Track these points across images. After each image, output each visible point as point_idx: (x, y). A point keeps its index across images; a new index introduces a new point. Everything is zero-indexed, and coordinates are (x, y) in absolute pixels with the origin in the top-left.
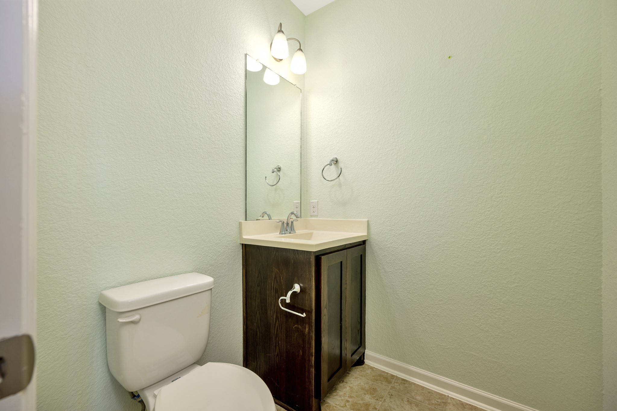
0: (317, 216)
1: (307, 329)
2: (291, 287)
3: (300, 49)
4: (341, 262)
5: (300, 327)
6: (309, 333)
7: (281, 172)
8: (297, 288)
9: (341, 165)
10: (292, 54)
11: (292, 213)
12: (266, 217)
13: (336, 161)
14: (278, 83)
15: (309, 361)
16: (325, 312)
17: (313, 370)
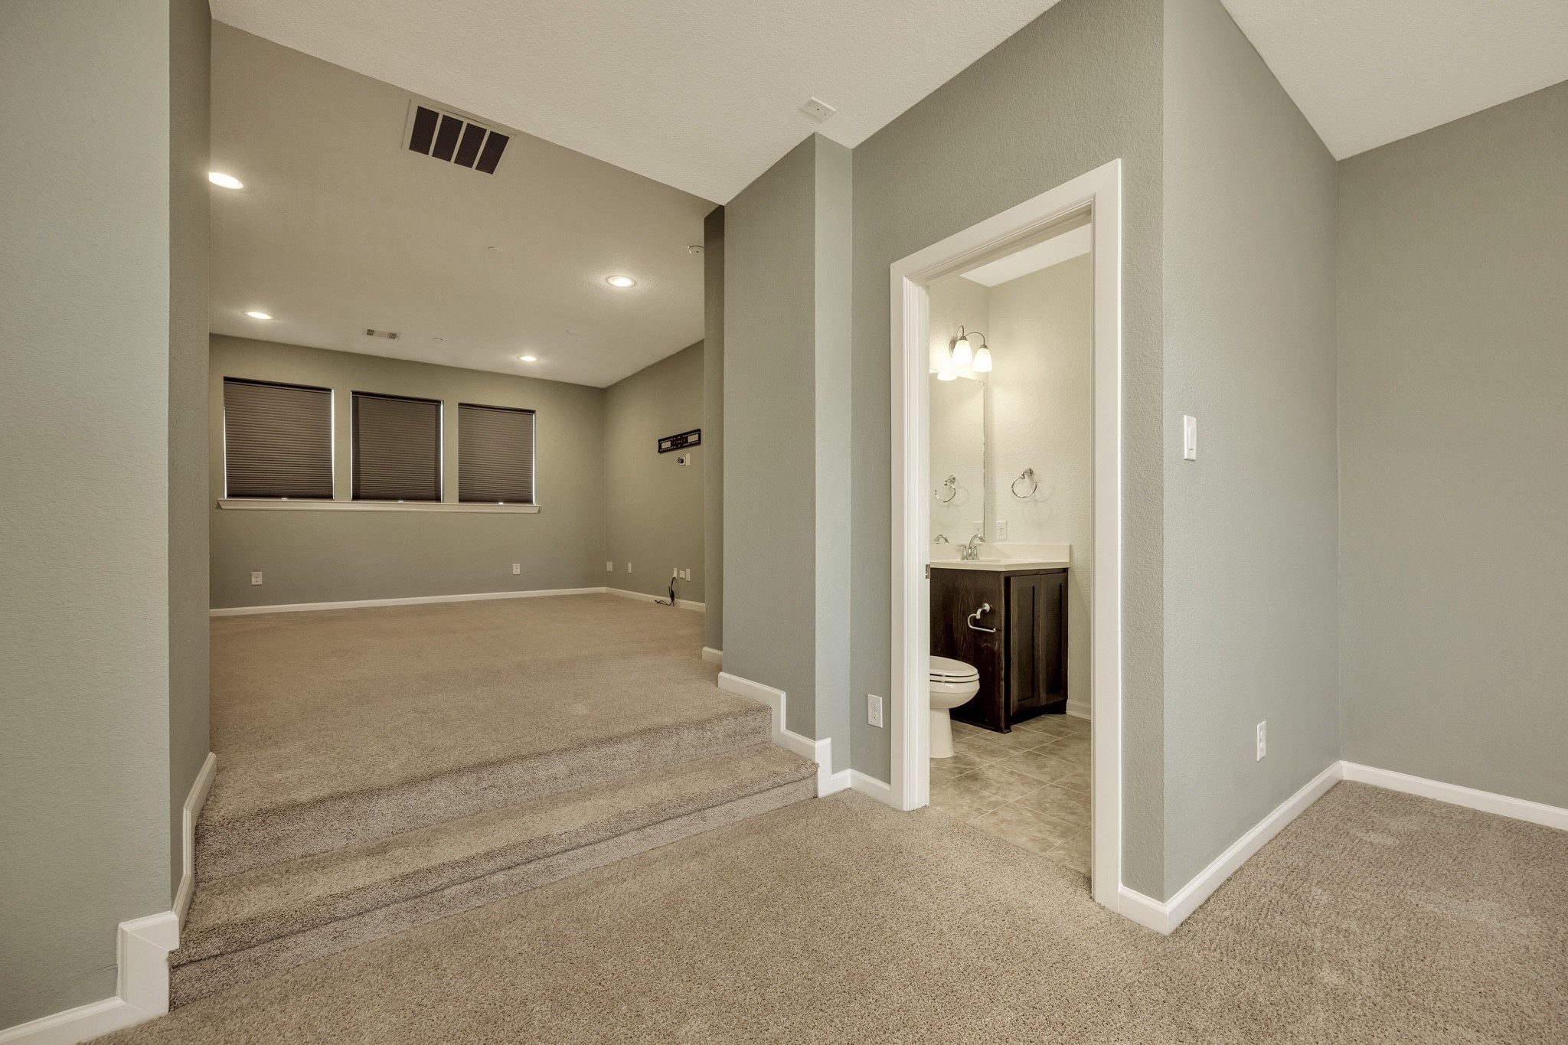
0: (1006, 540)
1: (997, 646)
2: (980, 605)
3: (985, 347)
4: (1034, 587)
5: (989, 645)
6: (999, 649)
7: (956, 483)
8: (987, 607)
9: (1036, 477)
10: (974, 353)
11: (976, 536)
12: (942, 540)
13: (1031, 472)
14: (953, 379)
15: (999, 674)
16: (1014, 632)
17: (1003, 683)
